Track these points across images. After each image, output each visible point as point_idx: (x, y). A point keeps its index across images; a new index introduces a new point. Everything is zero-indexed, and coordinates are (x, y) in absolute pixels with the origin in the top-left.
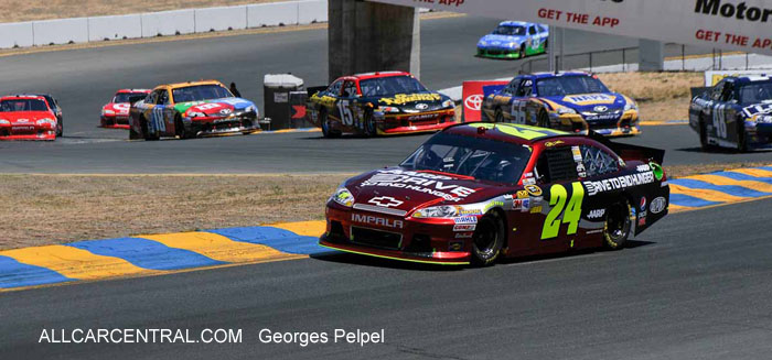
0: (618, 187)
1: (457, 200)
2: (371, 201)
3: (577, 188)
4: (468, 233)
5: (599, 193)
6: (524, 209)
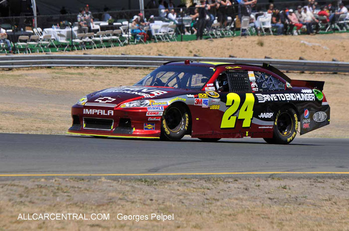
0: (284, 99)
1: (152, 97)
2: (96, 100)
3: (250, 97)
4: (157, 117)
5: (267, 101)
6: (204, 106)
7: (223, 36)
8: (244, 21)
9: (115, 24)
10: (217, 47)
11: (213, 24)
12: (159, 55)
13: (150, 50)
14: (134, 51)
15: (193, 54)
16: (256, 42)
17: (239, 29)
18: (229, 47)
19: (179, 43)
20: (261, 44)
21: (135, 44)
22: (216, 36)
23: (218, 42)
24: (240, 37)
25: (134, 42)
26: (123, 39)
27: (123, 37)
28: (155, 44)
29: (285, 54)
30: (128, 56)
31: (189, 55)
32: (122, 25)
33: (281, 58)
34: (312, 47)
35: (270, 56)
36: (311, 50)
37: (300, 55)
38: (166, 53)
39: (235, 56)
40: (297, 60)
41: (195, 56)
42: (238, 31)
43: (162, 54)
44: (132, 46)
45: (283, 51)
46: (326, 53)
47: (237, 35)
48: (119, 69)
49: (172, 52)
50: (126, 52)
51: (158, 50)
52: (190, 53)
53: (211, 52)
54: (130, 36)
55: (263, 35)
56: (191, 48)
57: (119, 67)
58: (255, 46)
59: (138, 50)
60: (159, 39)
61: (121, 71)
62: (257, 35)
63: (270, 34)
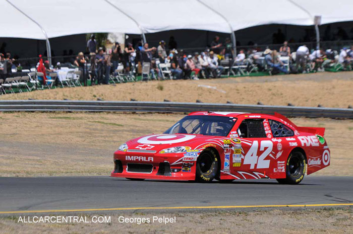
7: (125, 81)
8: (145, 67)
9: (23, 71)
10: (119, 91)
11: (116, 70)
12: (65, 99)
13: (56, 95)
14: (41, 96)
15: (96, 98)
16: (156, 87)
17: (140, 75)
18: (130, 92)
19: (84, 88)
20: (161, 88)
21: (42, 90)
22: (119, 81)
23: (120, 87)
24: (141, 81)
25: (41, 87)
26: (31, 85)
27: (31, 83)
28: (61, 89)
29: (183, 97)
30: (34, 101)
31: (92, 99)
32: (31, 72)
33: (179, 101)
34: (208, 90)
35: (168, 100)
36: (208, 93)
37: (197, 98)
38: (71, 97)
39: (136, 99)
40: (194, 103)
41: (99, 100)
42: (140, 76)
43: (68, 98)
44: (39, 91)
45: (181, 94)
46: (221, 96)
47: (139, 80)
48: (26, 113)
49: (77, 96)
50: (33, 97)
51: (64, 95)
52: (93, 97)
53: (114, 96)
54: (38, 82)
55: (162, 79)
56: (95, 93)
57: (26, 111)
58: (155, 90)
59: (45, 95)
60: (65, 84)
61: (29, 115)
62: (158, 79)
63: (170, 79)
